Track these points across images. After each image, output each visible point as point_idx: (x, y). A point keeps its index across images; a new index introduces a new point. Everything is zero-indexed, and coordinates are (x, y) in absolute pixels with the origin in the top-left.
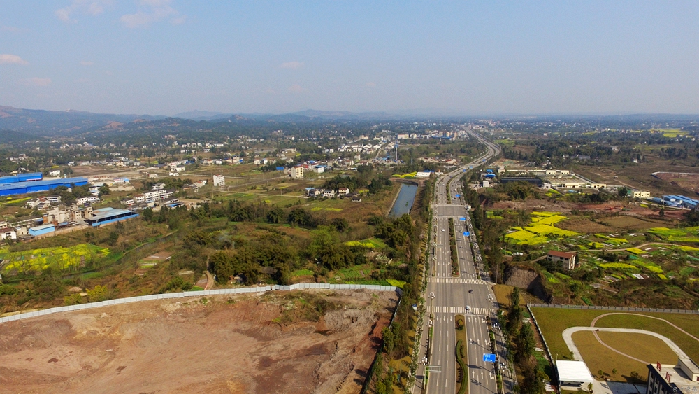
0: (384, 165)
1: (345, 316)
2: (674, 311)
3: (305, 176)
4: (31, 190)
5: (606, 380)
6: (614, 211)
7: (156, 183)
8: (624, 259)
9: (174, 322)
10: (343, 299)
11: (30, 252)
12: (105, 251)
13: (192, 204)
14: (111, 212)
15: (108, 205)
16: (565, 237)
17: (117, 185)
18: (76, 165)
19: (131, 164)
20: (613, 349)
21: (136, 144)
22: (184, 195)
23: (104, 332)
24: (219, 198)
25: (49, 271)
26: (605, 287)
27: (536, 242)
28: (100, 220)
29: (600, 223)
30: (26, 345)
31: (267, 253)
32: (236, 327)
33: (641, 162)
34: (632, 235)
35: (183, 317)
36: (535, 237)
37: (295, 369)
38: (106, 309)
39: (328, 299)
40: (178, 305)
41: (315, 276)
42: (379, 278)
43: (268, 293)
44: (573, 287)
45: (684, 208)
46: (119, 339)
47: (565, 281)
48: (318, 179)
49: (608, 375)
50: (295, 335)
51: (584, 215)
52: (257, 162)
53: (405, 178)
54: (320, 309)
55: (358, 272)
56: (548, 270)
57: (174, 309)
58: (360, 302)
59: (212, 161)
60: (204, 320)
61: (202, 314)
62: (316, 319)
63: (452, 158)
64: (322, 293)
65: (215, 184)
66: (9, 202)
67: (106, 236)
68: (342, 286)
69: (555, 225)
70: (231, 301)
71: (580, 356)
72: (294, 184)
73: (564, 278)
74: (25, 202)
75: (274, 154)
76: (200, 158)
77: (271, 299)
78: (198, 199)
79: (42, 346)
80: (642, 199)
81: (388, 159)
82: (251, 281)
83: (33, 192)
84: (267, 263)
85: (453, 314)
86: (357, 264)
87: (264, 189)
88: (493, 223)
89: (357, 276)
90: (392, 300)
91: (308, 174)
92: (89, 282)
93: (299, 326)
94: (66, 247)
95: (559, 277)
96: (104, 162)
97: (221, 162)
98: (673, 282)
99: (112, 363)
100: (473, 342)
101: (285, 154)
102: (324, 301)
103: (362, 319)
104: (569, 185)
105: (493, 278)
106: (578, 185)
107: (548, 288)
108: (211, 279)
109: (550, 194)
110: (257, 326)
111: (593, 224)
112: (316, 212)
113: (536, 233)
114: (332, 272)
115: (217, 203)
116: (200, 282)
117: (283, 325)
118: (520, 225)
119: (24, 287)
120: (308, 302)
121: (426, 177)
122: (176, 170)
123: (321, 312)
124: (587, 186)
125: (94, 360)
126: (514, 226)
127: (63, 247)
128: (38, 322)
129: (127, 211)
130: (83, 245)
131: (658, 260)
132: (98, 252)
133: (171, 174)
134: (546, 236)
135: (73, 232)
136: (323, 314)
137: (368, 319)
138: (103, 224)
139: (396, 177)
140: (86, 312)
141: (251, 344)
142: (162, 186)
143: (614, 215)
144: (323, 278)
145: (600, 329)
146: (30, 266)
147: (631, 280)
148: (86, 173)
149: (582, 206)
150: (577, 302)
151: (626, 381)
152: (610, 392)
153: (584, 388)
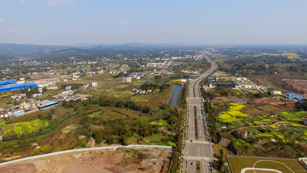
0: (167, 75)
1: (150, 162)
2: (288, 159)
3: (132, 81)
4: (12, 89)
6: (265, 102)
7: (67, 86)
8: (268, 131)
9: (78, 164)
10: (150, 153)
11: (14, 124)
12: (47, 124)
13: (84, 97)
14: (48, 102)
15: (47, 98)
16: (244, 118)
17: (50, 86)
18: (31, 74)
19: (55, 74)
21: (58, 62)
22: (79, 92)
23: (49, 170)
24: (95, 94)
25: (23, 136)
26: (260, 147)
27: (231, 121)
28: (44, 107)
29: (259, 109)
31: (117, 129)
32: (105, 166)
33: (278, 73)
34: (272, 116)
35: (82, 161)
36: (231, 117)
38: (49, 158)
39: (143, 153)
40: (80, 155)
41: (138, 140)
42: (165, 141)
43: (118, 149)
44: (246, 147)
45: (295, 100)
47: (243, 144)
48: (138, 82)
50: (130, 170)
51: (252, 104)
52: (111, 72)
53: (176, 82)
54: (140, 158)
55: (156, 138)
56: (236, 138)
57: (78, 157)
58: (157, 154)
59: (91, 72)
60: (91, 162)
61: (90, 160)
62: (138, 163)
63: (196, 71)
64: (141, 149)
65: (93, 86)
66: (3, 96)
67: (47, 116)
68: (149, 146)
69: (240, 111)
70: (102, 153)
72: (127, 86)
73: (243, 142)
74: (10, 96)
75: (119, 68)
76: (86, 71)
77: (119, 152)
78: (86, 94)
80: (278, 95)
81: (168, 71)
82: (111, 143)
83: (13, 90)
84: (117, 134)
85: (196, 160)
86: (155, 134)
87: (114, 88)
88: (213, 110)
89: (155, 140)
90: (170, 153)
91: (134, 80)
92: (41, 141)
93: (131, 166)
94: (30, 121)
95: (240, 142)
96: (44, 73)
97: (95, 73)
98: (288, 144)
101: (123, 68)
102: (142, 154)
103: (158, 163)
104: (246, 86)
105: (213, 141)
106: (250, 87)
107: (236, 148)
108: (94, 142)
109: (238, 93)
110: (113, 166)
111: (256, 110)
112: (137, 102)
113: (231, 115)
114: (145, 138)
115: (94, 96)
116: (89, 143)
117: (124, 166)
118: (225, 111)
119: (13, 144)
120: (135, 154)
121: (185, 82)
122: (75, 77)
123: (140, 159)
124: (254, 87)
126: (222, 111)
127: (28, 121)
129: (55, 102)
130: (37, 120)
131: (282, 131)
132: (44, 124)
133: (73, 79)
134: (236, 117)
135: (32, 113)
136: (141, 161)
137: (160, 163)
138: (45, 109)
139: (172, 81)
140: (41, 159)
142: (70, 87)
143: (265, 104)
144: (141, 142)
145: (257, 169)
146: (14, 132)
147: (270, 142)
148: (36, 79)
149: (251, 99)
150: (248, 154)
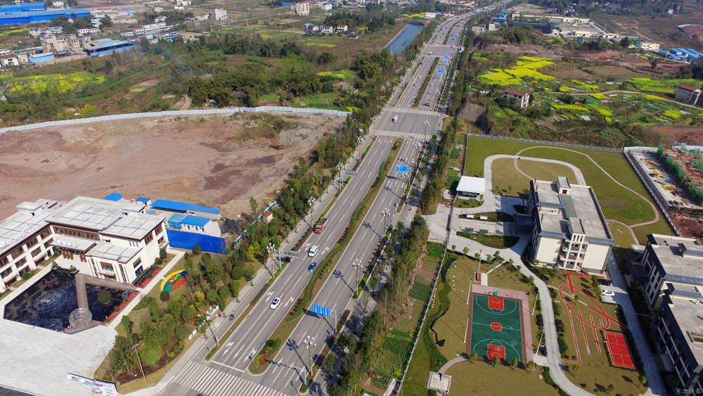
0: (397, 4)
1: (298, 134)
2: (600, 148)
3: (310, 13)
4: (34, 20)
5: (501, 195)
6: (609, 60)
7: (157, 16)
8: (581, 102)
9: (150, 136)
10: (300, 120)
11: (31, 77)
12: (101, 79)
13: (189, 37)
14: (108, 42)
15: (109, 36)
16: (541, 80)
17: (120, 18)
20: (523, 173)
22: (185, 28)
23: (89, 141)
24: (218, 32)
25: (46, 93)
26: (548, 125)
27: (508, 83)
28: (98, 50)
29: (586, 71)
30: (25, 149)
31: (241, 78)
32: (203, 141)
34: (610, 83)
35: (159, 132)
36: (510, 78)
37: (242, 173)
38: (93, 125)
39: (286, 120)
40: (155, 123)
41: (281, 100)
42: (341, 105)
43: (236, 114)
44: (515, 122)
45: (685, 62)
46: (101, 148)
47: (511, 116)
49: (506, 191)
50: (250, 148)
51: (575, 62)
53: (413, 18)
54: (277, 127)
55: (324, 100)
56: (500, 106)
57: (152, 126)
58: (314, 124)
61: (176, 131)
62: (272, 136)
64: (283, 115)
65: (217, 19)
66: (13, 31)
67: (103, 65)
68: (303, 110)
69: (538, 70)
70: (202, 120)
71: (490, 176)
72: (297, 21)
73: (511, 114)
74: (27, 32)
77: (237, 119)
78: (198, 32)
79: (37, 150)
80: (647, 50)
82: (223, 104)
83: (35, 22)
84: (239, 88)
85: (395, 137)
86: (324, 92)
87: (266, 24)
88: (475, 64)
89: (321, 103)
91: (314, 10)
93: (256, 142)
94: (65, 74)
95: (507, 114)
98: (616, 125)
99: (93, 165)
100: (401, 160)
102: (283, 122)
103: (312, 138)
104: (579, 33)
105: (448, 111)
106: (588, 34)
107: (492, 121)
108: (188, 101)
109: (550, 41)
110: (220, 141)
111: (577, 71)
112: (309, 47)
113: (513, 75)
114: (298, 98)
115: (215, 37)
116: (178, 104)
117: (242, 140)
118: (503, 68)
119: (25, 107)
120: (269, 122)
121: (432, 18)
122: (182, 4)
123: (278, 130)
124: (599, 35)
125: (78, 162)
126: (495, 68)
127: (62, 74)
128: (34, 132)
129: (125, 42)
130: (81, 73)
131: (613, 105)
132: (95, 79)
133: (176, 8)
134: (522, 78)
135: (72, 61)
136: (279, 132)
137: (317, 137)
138: (102, 54)
139: (405, 17)
140: (75, 126)
141: (212, 154)
142: (163, 19)
143: (606, 64)
144: (288, 103)
145: (521, 158)
146: (31, 90)
147: (577, 121)
148: (91, 5)
149: (577, 53)
150: (514, 135)
151: (518, 196)
152: (499, 203)
153: (478, 198)
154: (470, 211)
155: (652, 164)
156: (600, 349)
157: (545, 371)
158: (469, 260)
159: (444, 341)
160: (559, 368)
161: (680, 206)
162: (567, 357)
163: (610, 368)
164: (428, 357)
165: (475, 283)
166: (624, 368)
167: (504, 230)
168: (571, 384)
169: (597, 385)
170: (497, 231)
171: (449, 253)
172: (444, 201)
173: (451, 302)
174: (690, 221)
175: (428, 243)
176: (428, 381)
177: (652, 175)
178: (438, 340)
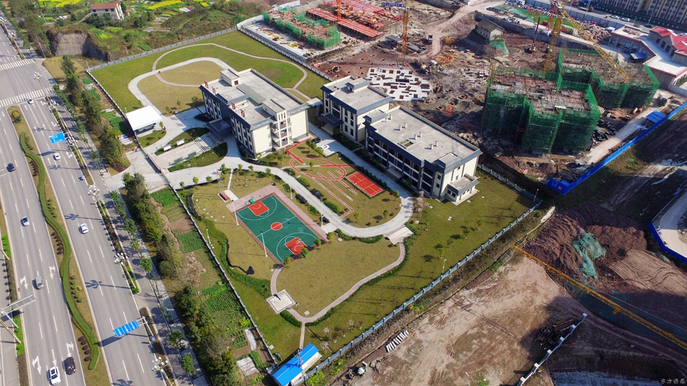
2: (218, 33)
5: (174, 113)
20: (175, 84)
26: (158, 29)
44: (127, 38)
47: (118, 33)
49: (175, 108)
56: (97, 27)
71: (148, 101)
73: (116, 31)
85: (4, 108)
95: (110, 32)
98: (214, 7)
100: (38, 129)
105: (39, 54)
107: (102, 46)
145: (161, 70)
147: (179, 15)
150: (134, 51)
151: (190, 107)
152: (180, 122)
153: (157, 128)
154: (162, 143)
155: (268, 30)
156: (354, 191)
157: (338, 232)
158: (203, 187)
159: (250, 268)
160: (344, 224)
161: (313, 56)
162: (342, 213)
163: (371, 200)
164: (252, 290)
165: (227, 203)
166: (378, 195)
167: (208, 144)
168: (361, 229)
169: (375, 218)
170: (203, 148)
171: (180, 192)
172: (128, 147)
173: (224, 232)
174: (324, 64)
175: (153, 195)
176: (272, 308)
177: (275, 39)
178: (246, 270)
